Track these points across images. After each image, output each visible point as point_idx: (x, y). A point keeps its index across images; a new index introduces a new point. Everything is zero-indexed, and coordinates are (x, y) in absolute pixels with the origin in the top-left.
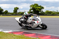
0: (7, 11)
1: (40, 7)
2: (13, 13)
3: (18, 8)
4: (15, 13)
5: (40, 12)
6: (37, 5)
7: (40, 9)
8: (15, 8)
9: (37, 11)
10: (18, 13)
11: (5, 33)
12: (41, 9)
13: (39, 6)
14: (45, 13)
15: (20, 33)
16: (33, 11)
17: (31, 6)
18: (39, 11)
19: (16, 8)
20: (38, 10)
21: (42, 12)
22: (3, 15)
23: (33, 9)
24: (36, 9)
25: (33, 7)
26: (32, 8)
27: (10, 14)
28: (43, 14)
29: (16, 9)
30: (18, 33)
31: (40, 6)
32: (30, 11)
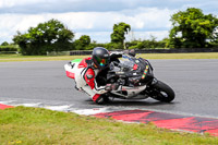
0: (89, 39)
1: (207, 22)
2: (108, 46)
3: (128, 26)
5: (208, 41)
6: (197, 13)
7: (208, 29)
8: (116, 25)
9: (199, 34)
10: (129, 45)
11: (83, 117)
13: (206, 18)
16: (183, 37)
17: (175, 17)
18: (204, 37)
19: (121, 24)
20: (202, 31)
23: (185, 28)
24: (195, 26)
25: (184, 21)
26: (178, 25)
29: (120, 29)
31: (210, 17)
32: (172, 35)
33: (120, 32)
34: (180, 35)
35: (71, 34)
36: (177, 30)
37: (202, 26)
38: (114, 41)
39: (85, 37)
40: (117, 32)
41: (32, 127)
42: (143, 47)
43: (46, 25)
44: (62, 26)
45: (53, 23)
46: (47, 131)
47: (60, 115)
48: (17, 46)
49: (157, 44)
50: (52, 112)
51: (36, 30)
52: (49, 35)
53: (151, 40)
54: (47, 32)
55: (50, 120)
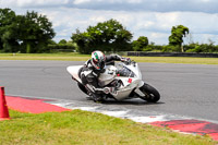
0: (146, 39)
2: (166, 48)
3: (186, 30)
4: (173, 47)
8: (174, 28)
10: (186, 48)
11: (140, 124)
15: (193, 127)
19: (179, 27)
22: (129, 55)
27: (155, 51)
29: (178, 31)
30: (187, 127)
33: (178, 34)
35: (129, 35)
38: (172, 43)
39: (143, 38)
40: (175, 35)
41: (89, 133)
42: (200, 51)
43: (105, 24)
44: (121, 27)
45: (112, 22)
46: (104, 138)
47: (117, 121)
48: (75, 45)
49: (215, 49)
50: (109, 118)
51: (95, 28)
52: (107, 35)
53: (209, 44)
54: (106, 32)
55: (107, 127)
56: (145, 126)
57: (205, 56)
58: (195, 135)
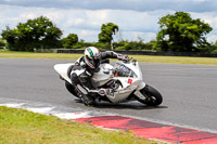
0: (76, 37)
1: (195, 27)
2: (96, 45)
3: (116, 27)
4: (103, 45)
5: (195, 45)
6: (185, 17)
7: (196, 34)
8: (104, 25)
9: (186, 38)
10: (116, 45)
11: (64, 121)
12: (201, 32)
13: (194, 22)
14: (214, 48)
16: (170, 40)
17: (163, 20)
18: (191, 41)
19: (109, 25)
20: (190, 35)
21: (205, 42)
22: (59, 52)
23: (172, 31)
24: (183, 30)
25: (172, 25)
26: (165, 28)
28: (207, 50)
29: (108, 29)
31: (197, 22)
32: (159, 38)
33: (108, 32)
34: (167, 37)
35: (59, 32)
36: (164, 32)
37: (190, 30)
38: (101, 41)
39: (73, 35)
40: (104, 32)
41: (13, 129)
42: (130, 48)
43: (35, 21)
44: (50, 24)
45: (42, 19)
46: (28, 134)
47: (41, 118)
48: (5, 41)
49: (144, 46)
50: (33, 114)
51: (25, 25)
52: (37, 32)
53: (138, 41)
54: (36, 28)
55: (31, 123)
56: (69, 122)
57: (134, 53)
58: (118, 131)
